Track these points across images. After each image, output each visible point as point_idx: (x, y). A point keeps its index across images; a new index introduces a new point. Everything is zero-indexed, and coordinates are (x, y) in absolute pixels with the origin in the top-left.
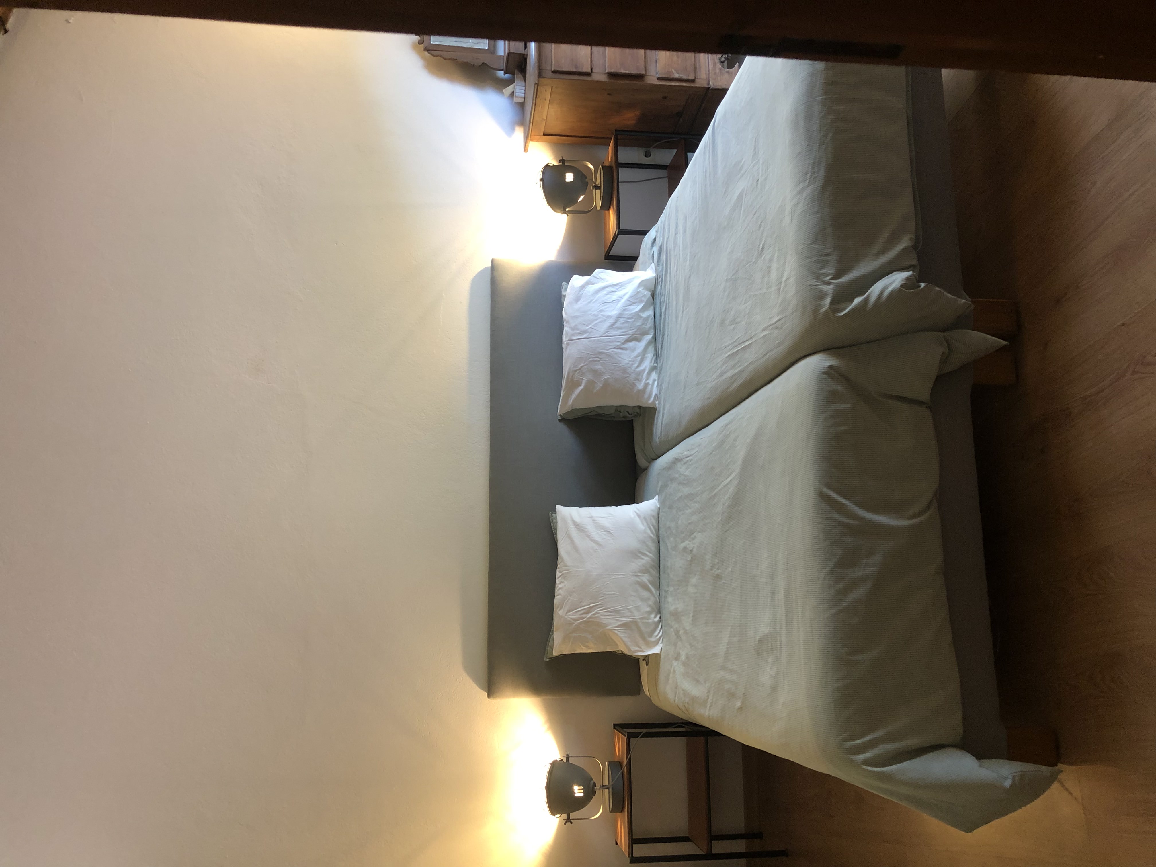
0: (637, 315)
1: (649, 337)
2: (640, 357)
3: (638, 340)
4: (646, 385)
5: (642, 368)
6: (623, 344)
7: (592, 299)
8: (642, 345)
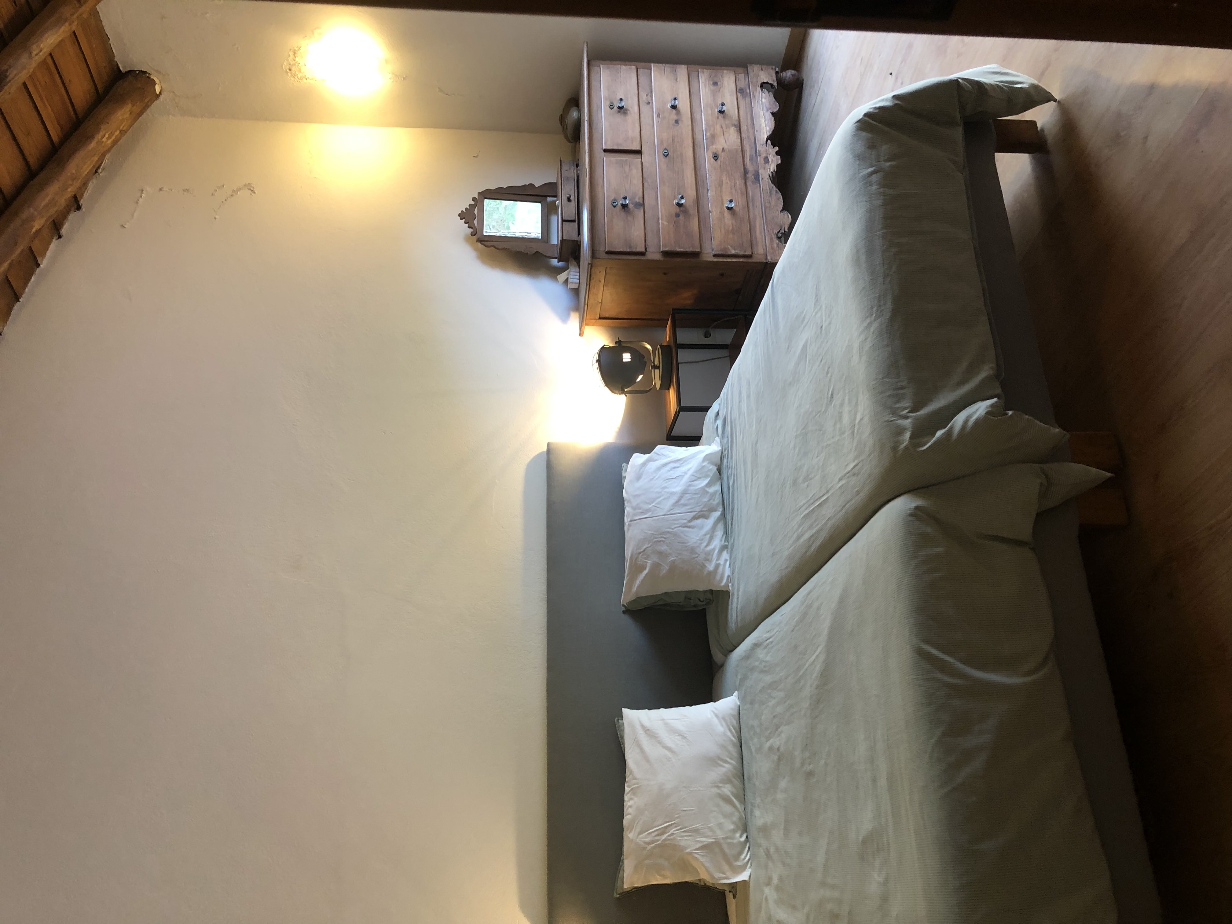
0: (703, 491)
1: (718, 514)
2: (709, 536)
3: (706, 517)
4: (717, 566)
5: (711, 547)
6: (690, 521)
7: (654, 475)
8: (710, 522)
